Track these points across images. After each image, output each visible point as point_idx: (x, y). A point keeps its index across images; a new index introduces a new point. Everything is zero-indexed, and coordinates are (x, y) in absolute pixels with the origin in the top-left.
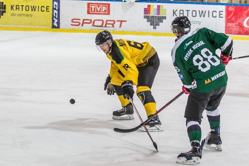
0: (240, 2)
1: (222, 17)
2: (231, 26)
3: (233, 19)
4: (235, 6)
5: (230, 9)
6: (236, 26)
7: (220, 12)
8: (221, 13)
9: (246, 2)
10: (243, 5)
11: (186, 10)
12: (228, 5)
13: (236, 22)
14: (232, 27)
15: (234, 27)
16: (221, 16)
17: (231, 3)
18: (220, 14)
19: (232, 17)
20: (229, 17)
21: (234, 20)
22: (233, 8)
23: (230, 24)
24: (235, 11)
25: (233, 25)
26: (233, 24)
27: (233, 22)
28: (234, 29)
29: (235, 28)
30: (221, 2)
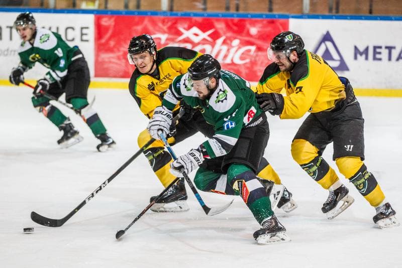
0: (126, 6)
1: (87, 41)
2: (107, 60)
3: (112, 43)
4: (115, 15)
5: (106, 22)
6: (119, 58)
7: (82, 28)
8: (85, 31)
9: (138, 6)
10: (133, 13)
11: (7, 27)
12: (99, 15)
13: (119, 50)
14: (110, 62)
15: (113, 63)
16: (85, 38)
17: (106, 7)
18: (82, 34)
19: (110, 39)
20: (103, 41)
21: (114, 47)
22: (110, 18)
23: (105, 56)
24: (115, 26)
25: (112, 58)
26: (111, 55)
27: (110, 50)
28: (115, 66)
29: (116, 64)
30: (84, 6)
